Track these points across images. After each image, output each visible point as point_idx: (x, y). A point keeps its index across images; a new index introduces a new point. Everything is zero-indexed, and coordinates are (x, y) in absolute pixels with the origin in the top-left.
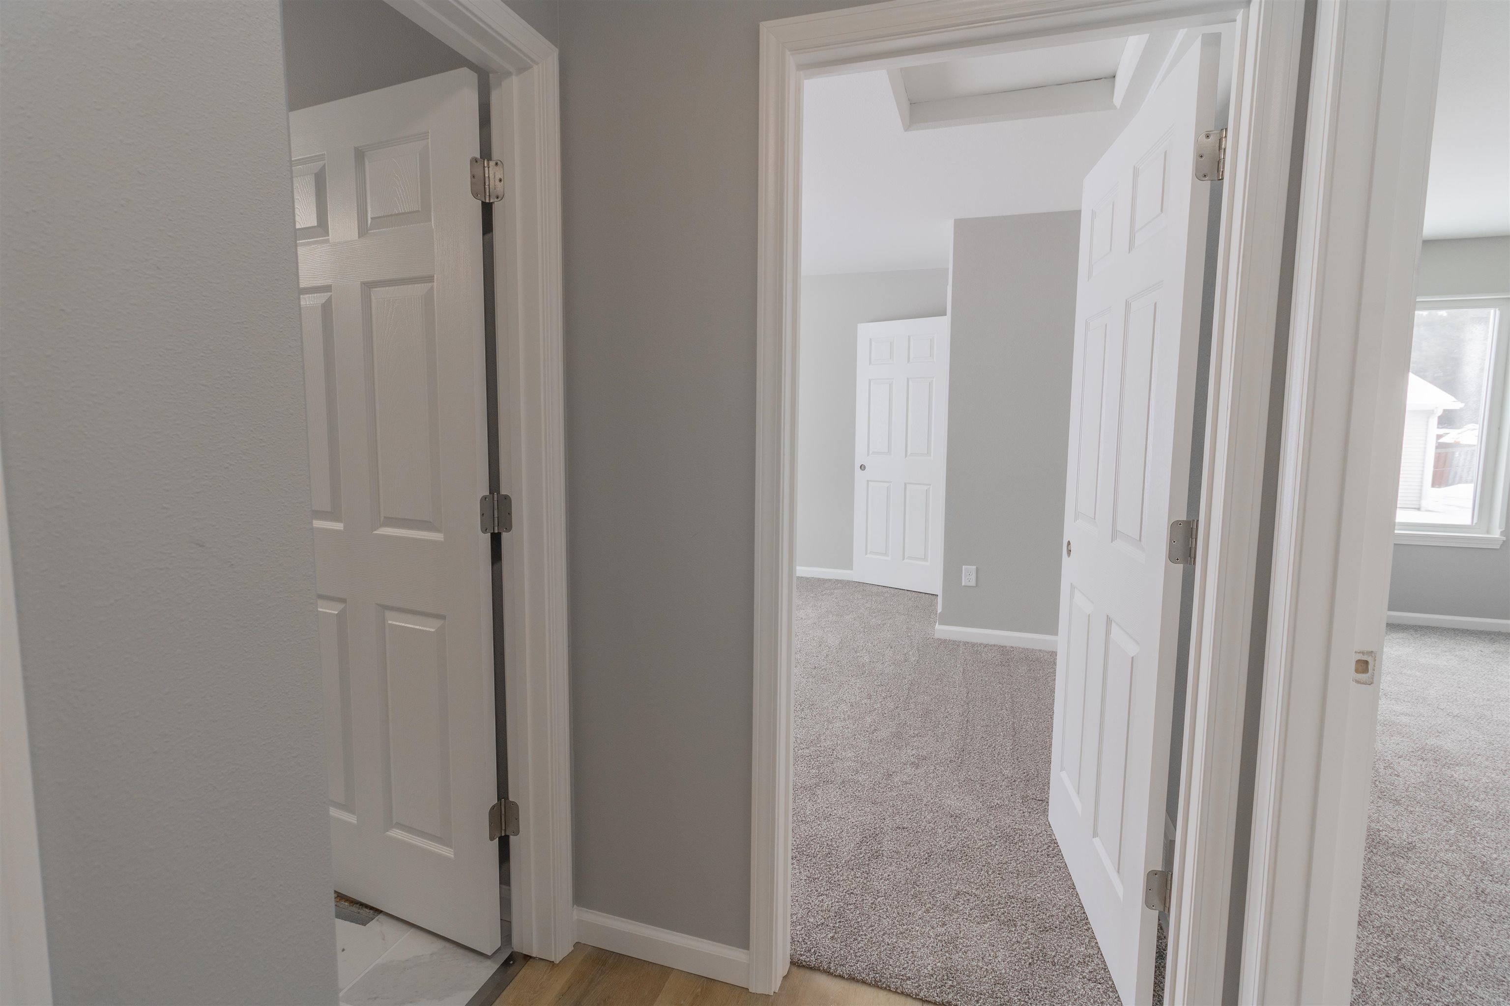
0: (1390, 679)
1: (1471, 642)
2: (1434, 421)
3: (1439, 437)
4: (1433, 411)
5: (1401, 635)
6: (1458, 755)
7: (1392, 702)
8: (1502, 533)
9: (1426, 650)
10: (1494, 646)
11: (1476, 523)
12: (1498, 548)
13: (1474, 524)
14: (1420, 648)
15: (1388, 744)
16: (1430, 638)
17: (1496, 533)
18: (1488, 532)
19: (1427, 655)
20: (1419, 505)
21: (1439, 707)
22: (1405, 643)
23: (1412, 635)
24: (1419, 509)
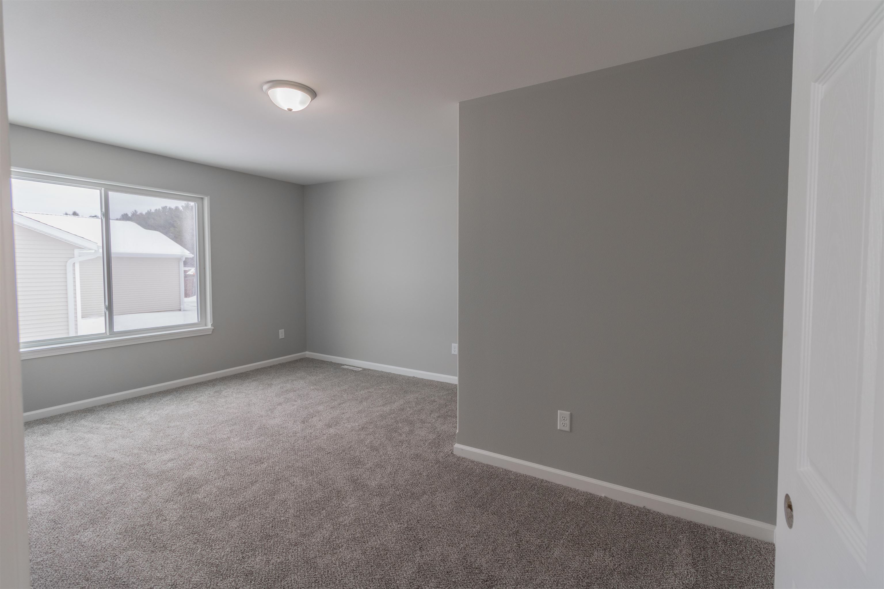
0: (162, 435)
1: (204, 389)
2: (182, 264)
3: (185, 272)
4: (181, 258)
5: (168, 398)
6: (200, 478)
7: (163, 453)
8: (212, 325)
9: (182, 403)
10: (215, 388)
11: (200, 321)
12: (211, 333)
13: (199, 322)
14: (179, 403)
15: (159, 493)
16: (184, 394)
17: (209, 326)
18: (206, 325)
19: (183, 407)
20: (180, 308)
21: (190, 445)
22: (171, 403)
23: (174, 395)
24: (180, 310)
